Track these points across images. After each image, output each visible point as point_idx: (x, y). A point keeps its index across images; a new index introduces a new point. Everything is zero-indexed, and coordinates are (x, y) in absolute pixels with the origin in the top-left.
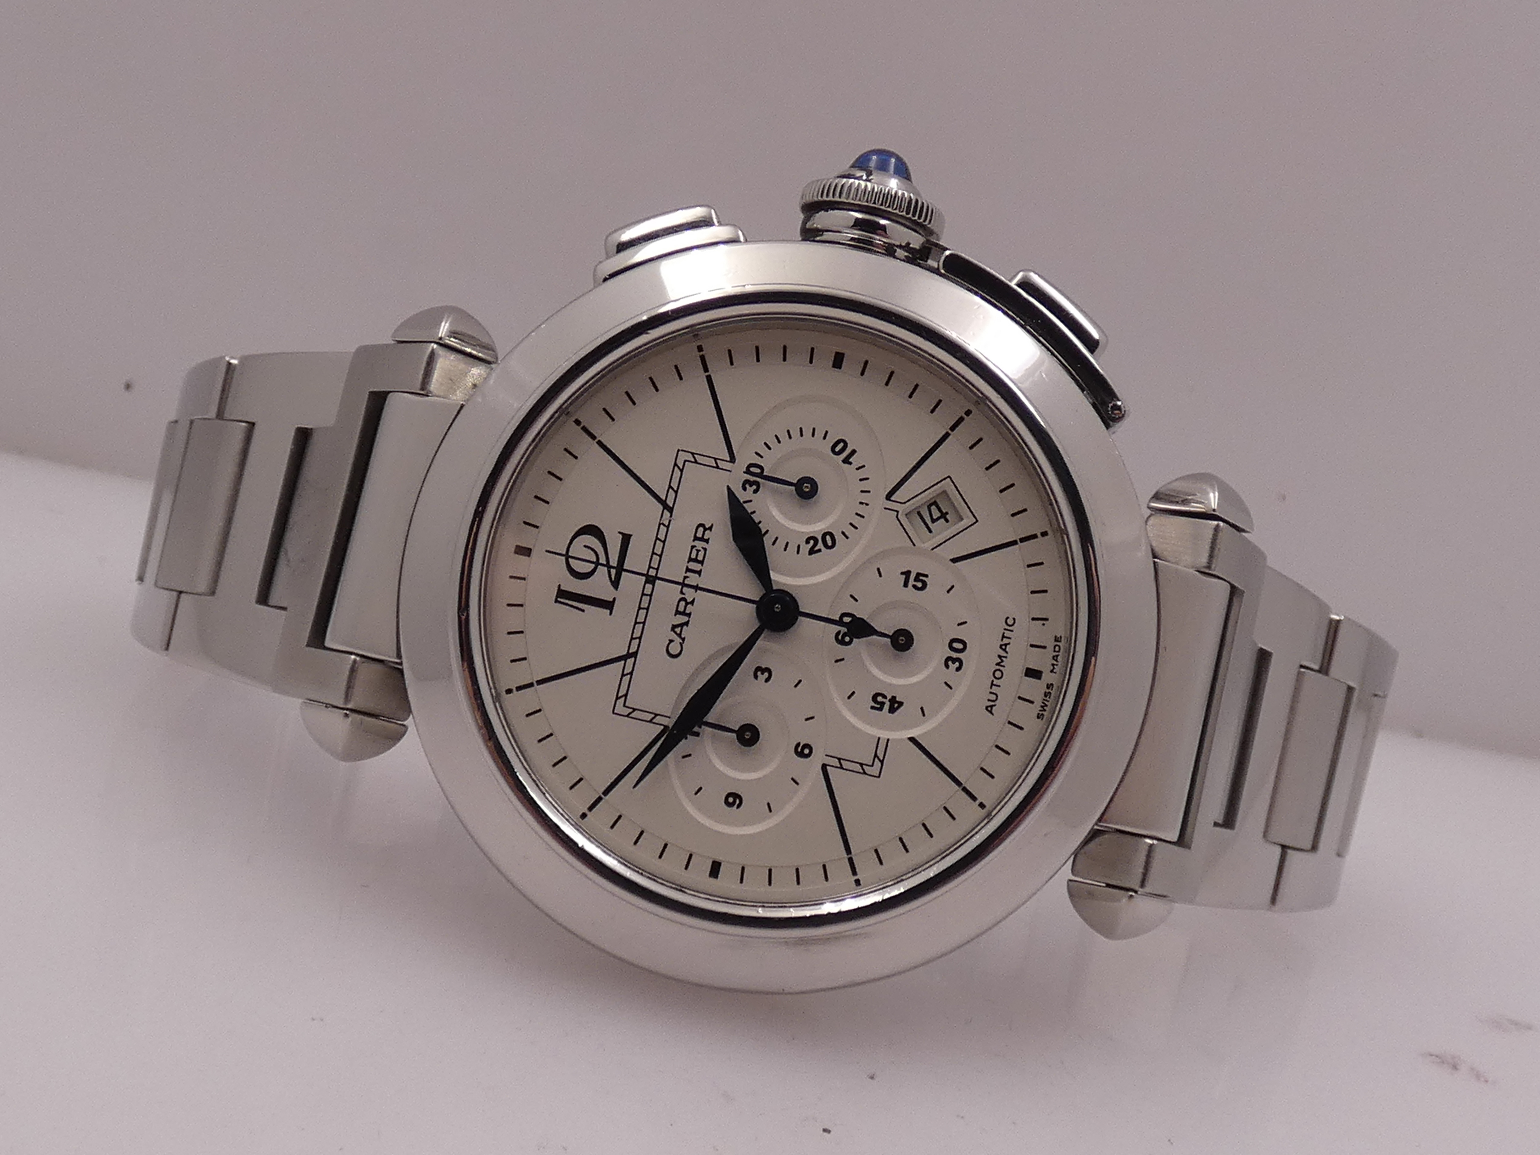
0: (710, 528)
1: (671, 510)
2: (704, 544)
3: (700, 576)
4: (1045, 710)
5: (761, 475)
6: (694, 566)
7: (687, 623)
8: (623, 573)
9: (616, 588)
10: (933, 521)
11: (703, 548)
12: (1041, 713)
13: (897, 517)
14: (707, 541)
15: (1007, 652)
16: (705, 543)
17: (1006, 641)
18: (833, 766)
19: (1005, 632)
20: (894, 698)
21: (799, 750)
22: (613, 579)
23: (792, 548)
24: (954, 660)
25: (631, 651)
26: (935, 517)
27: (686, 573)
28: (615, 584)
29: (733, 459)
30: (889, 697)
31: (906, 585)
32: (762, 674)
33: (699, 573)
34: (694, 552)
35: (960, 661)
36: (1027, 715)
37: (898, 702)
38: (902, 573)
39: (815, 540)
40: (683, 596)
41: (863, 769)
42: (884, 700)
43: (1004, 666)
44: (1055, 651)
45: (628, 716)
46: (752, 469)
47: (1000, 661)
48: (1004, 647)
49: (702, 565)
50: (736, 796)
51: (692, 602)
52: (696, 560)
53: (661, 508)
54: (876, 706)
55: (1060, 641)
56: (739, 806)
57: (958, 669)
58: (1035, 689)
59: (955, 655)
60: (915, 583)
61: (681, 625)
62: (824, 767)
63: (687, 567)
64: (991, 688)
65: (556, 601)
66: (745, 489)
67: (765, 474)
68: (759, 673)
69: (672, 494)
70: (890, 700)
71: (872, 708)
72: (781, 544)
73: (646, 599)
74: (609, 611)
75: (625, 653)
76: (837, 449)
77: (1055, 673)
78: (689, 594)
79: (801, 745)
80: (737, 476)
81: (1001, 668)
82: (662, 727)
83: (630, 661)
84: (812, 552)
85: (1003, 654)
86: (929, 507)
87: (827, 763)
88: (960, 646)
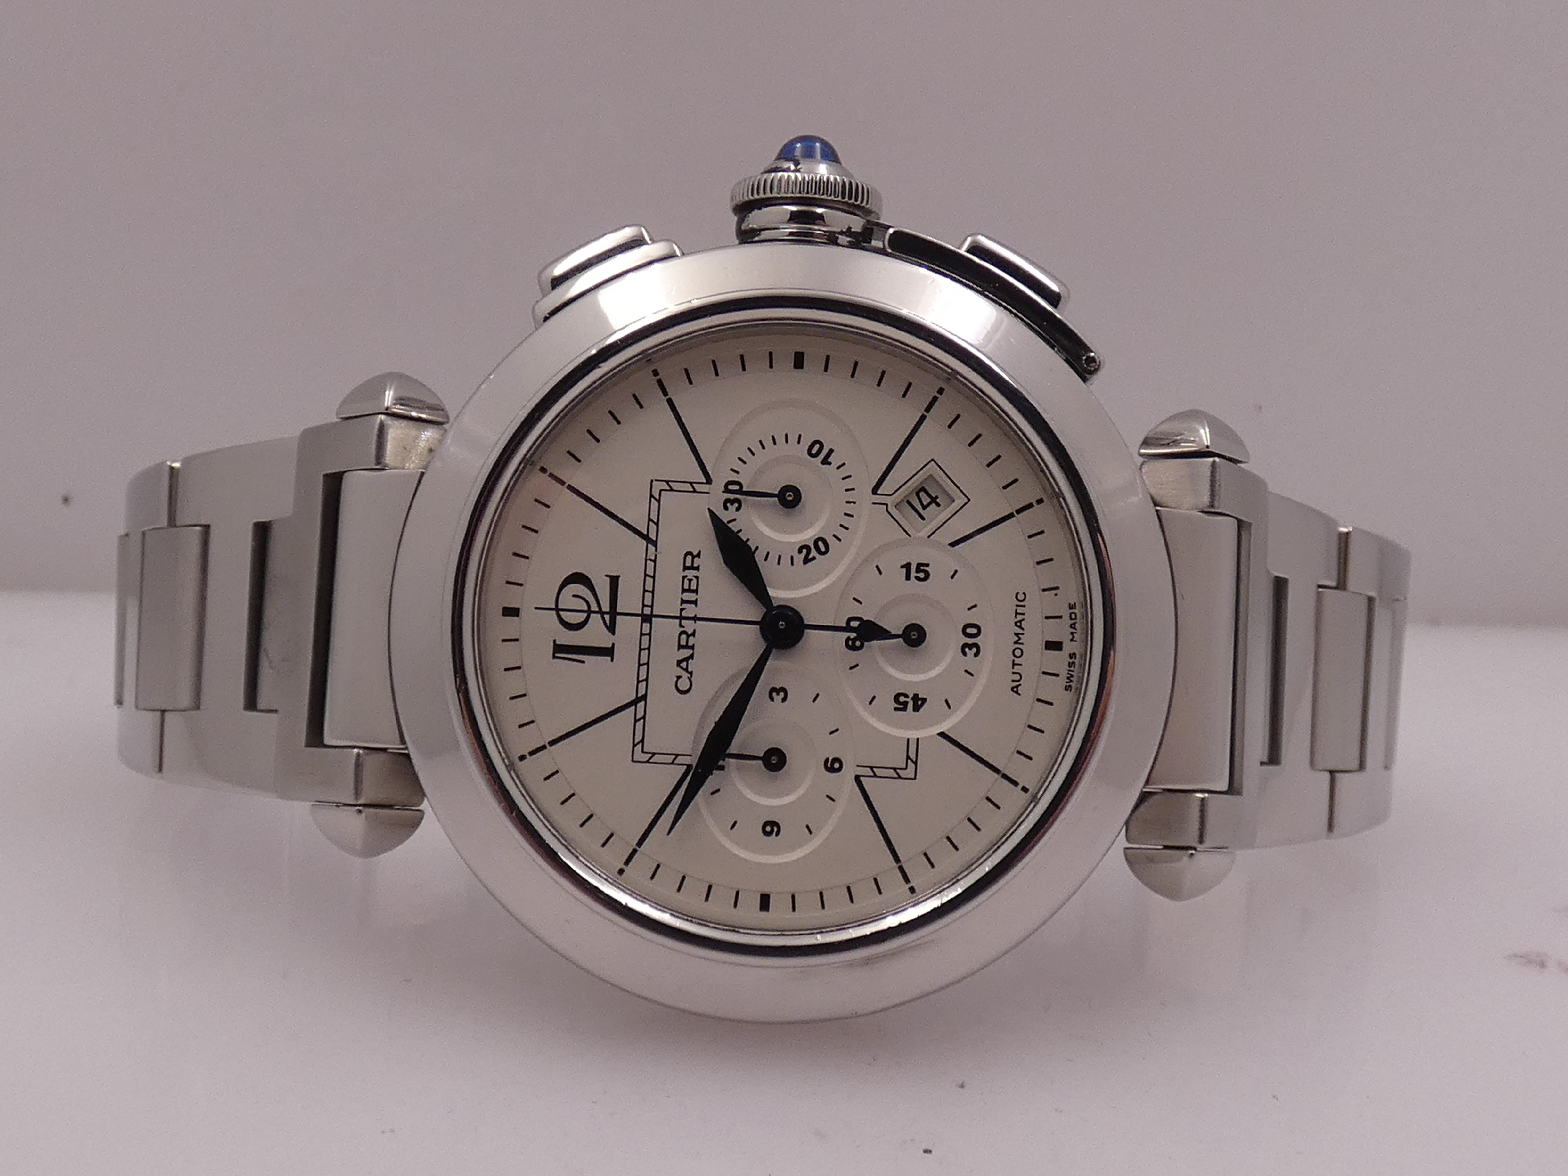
0: (699, 555)
1: (655, 543)
2: (695, 573)
3: (696, 606)
4: (1071, 681)
5: (740, 492)
6: (688, 596)
7: (691, 657)
8: (618, 617)
9: (614, 634)
10: (924, 508)
11: (694, 576)
12: (1068, 684)
13: (887, 510)
14: (697, 568)
15: (1023, 629)
16: (696, 571)
17: (1019, 617)
18: (866, 776)
19: (1018, 608)
20: (916, 696)
21: (829, 765)
22: (608, 625)
23: (785, 560)
24: (970, 646)
25: (639, 695)
26: (925, 503)
27: (681, 605)
28: (612, 629)
29: (709, 481)
30: (911, 696)
31: (908, 578)
32: (778, 694)
33: (695, 602)
34: (686, 582)
35: (976, 645)
36: (1054, 689)
37: (921, 699)
38: (902, 567)
39: (807, 547)
40: (682, 629)
41: (898, 774)
42: (906, 699)
43: (1022, 644)
44: (1071, 619)
45: (648, 761)
46: (731, 487)
47: (1017, 638)
48: (1018, 624)
49: (697, 594)
50: (773, 824)
51: (693, 634)
52: (689, 590)
53: (645, 542)
54: (899, 706)
55: (1075, 608)
56: (778, 834)
57: (976, 655)
58: (1058, 661)
59: (970, 641)
60: (918, 575)
61: (686, 659)
62: (857, 778)
63: (682, 599)
64: (1013, 668)
65: (554, 657)
66: (726, 508)
67: (744, 489)
68: (774, 694)
69: (653, 527)
70: (912, 699)
71: (896, 709)
72: (773, 558)
73: (646, 639)
74: (609, 658)
75: (634, 698)
76: (814, 452)
77: (1076, 641)
78: (689, 626)
79: (830, 761)
80: (716, 496)
81: (1020, 646)
82: (685, 767)
83: (641, 705)
84: (806, 561)
85: (1019, 631)
86: (918, 494)
87: (859, 774)
88: (974, 631)
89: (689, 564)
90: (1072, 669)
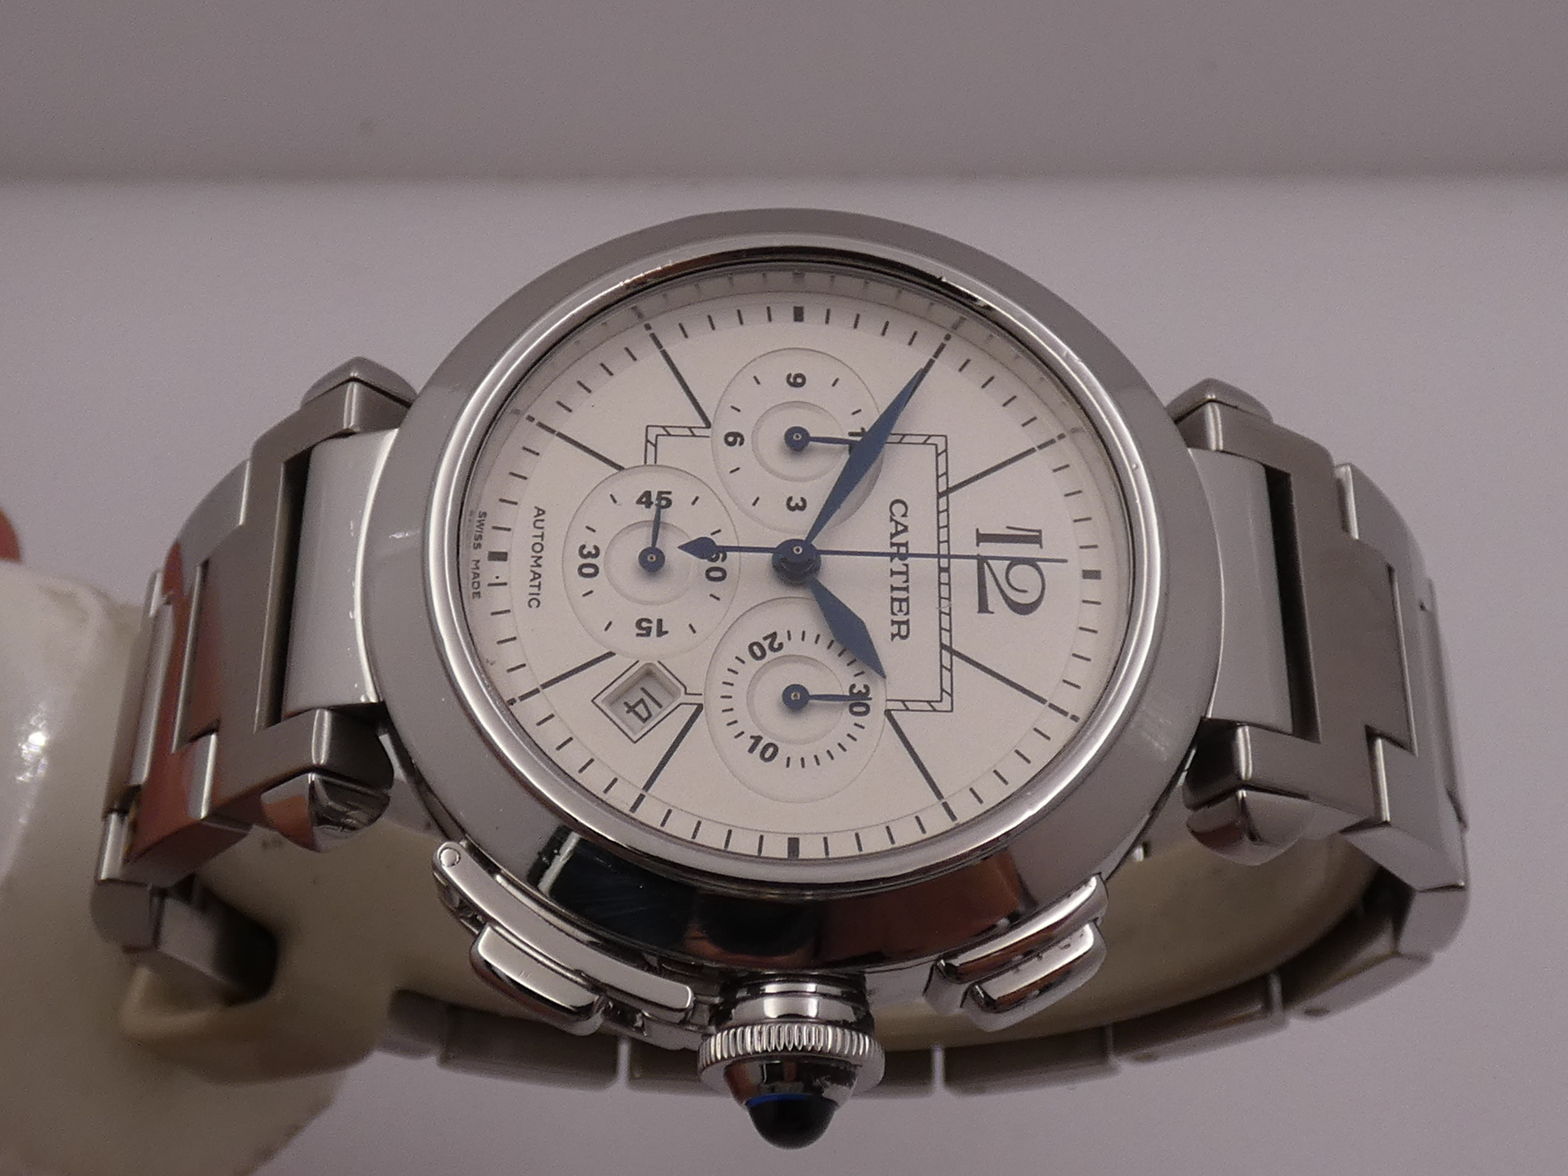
0: (893, 636)
1: (943, 646)
2: (896, 618)
4: (479, 521)
5: (852, 705)
6: (902, 595)
9: (979, 556)
10: (642, 701)
11: (896, 614)
12: (483, 518)
13: (685, 688)
14: (893, 622)
15: (532, 571)
16: (895, 620)
17: (536, 583)
18: (699, 428)
19: (537, 592)
20: (648, 506)
21: (739, 439)
22: (985, 564)
23: (796, 636)
24: (589, 555)
25: (945, 498)
26: (641, 705)
27: (908, 586)
28: (981, 560)
29: (888, 713)
30: (654, 506)
31: (660, 622)
32: (797, 504)
33: (893, 589)
34: (904, 608)
35: (584, 556)
36: (498, 514)
37: (643, 503)
38: (666, 632)
39: (772, 649)
41: (666, 431)
42: (658, 502)
43: (533, 557)
44: (479, 583)
45: (930, 436)
46: (863, 709)
47: (539, 562)
48: (537, 576)
49: (892, 597)
50: (794, 385)
52: (901, 601)
53: (953, 647)
54: (666, 496)
55: (474, 594)
56: (789, 375)
57: (583, 547)
58: (493, 541)
59: (590, 560)
60: (648, 625)
61: (898, 533)
62: (709, 426)
63: (908, 592)
64: (543, 533)
65: (1040, 531)
66: (866, 687)
68: (801, 504)
69: (946, 663)
70: (652, 503)
71: (669, 493)
72: (811, 637)
74: (981, 532)
75: (950, 495)
76: (771, 750)
77: (474, 561)
80: (878, 702)
81: (534, 554)
83: (943, 488)
84: (774, 636)
85: (537, 570)
86: (650, 715)
87: (708, 430)
88: (586, 570)
89: (904, 628)
90: (478, 533)
